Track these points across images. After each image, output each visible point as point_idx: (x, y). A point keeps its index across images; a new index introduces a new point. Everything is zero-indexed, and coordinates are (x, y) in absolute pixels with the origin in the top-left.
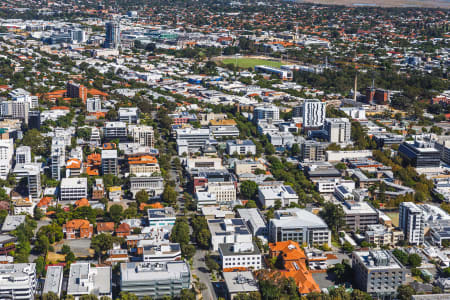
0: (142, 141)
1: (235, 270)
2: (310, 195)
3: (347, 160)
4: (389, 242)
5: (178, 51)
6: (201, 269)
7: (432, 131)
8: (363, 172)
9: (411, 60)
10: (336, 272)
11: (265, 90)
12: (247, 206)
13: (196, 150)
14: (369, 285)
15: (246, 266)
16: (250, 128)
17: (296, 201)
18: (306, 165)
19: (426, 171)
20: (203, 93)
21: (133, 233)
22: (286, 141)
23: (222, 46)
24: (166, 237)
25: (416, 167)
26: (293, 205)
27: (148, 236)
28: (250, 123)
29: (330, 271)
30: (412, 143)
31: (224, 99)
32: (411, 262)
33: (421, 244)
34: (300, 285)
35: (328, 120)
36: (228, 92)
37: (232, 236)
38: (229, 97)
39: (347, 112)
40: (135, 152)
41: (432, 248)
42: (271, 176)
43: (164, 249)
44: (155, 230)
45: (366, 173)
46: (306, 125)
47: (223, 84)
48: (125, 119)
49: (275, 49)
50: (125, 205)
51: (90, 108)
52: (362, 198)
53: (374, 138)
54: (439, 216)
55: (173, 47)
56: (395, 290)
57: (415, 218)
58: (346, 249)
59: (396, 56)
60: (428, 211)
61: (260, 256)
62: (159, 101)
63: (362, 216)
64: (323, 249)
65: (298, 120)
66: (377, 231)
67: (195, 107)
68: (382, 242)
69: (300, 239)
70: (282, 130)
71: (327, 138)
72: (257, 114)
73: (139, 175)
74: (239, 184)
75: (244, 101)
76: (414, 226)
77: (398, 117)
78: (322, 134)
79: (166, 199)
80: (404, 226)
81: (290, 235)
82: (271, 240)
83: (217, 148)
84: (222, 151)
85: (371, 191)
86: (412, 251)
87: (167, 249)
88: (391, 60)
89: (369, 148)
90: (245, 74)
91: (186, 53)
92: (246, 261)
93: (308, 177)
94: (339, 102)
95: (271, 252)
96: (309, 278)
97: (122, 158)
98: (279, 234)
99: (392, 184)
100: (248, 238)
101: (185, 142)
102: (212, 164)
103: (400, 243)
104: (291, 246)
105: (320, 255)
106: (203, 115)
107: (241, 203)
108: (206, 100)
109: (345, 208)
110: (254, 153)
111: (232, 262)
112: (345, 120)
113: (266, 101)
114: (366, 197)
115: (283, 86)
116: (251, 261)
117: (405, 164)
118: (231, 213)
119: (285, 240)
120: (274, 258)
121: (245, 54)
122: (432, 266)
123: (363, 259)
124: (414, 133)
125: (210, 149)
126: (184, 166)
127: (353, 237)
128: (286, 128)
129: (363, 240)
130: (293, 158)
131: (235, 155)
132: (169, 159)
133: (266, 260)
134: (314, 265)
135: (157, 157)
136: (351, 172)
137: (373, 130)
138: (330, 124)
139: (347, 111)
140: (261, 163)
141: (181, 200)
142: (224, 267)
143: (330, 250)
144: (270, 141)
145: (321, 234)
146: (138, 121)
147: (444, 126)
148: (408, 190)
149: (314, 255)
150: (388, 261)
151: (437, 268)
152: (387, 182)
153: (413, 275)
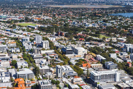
1: (2, 88)
2: (33, 64)
3: (47, 53)
4: (52, 77)
5: (6, 21)
7: (74, 44)
9: (74, 23)
10: (33, 87)
11: (29, 33)
12: (12, 68)
13: (2, 51)
18: (33, 55)
19: (68, 56)
20: (10, 34)
22: (29, 48)
23: (19, 20)
25: (66, 54)
26: (26, 67)
28: (21, 43)
30: (65, 47)
31: (15, 36)
33: (62, 77)
36: (17, 34)
37: (4, 78)
38: (17, 35)
39: (50, 39)
41: (64, 79)
42: (22, 59)
45: (51, 57)
46: (36, 43)
47: (16, 31)
49: (35, 20)
53: (56, 46)
54: (69, 69)
55: (4, 20)
57: (59, 70)
59: (70, 22)
60: (66, 68)
61: (11, 83)
63: (45, 70)
64: (32, 80)
65: (35, 41)
66: (49, 74)
67: (6, 38)
68: (50, 77)
69: (25, 77)
70: (29, 44)
71: (42, 47)
72: (23, 40)
74: (11, 61)
75: (21, 36)
76: (59, 72)
77: (65, 40)
78: (40, 46)
80: (57, 72)
81: (22, 76)
83: (7, 50)
84: (9, 51)
85: (51, 62)
86: (58, 80)
88: (69, 23)
89: (54, 49)
90: (24, 28)
91: (8, 22)
92: (6, 85)
93: (33, 58)
94: (49, 36)
95: (15, 82)
98: (19, 76)
100: (9, 78)
102: (5, 55)
103: (55, 77)
104: (21, 80)
105: (29, 82)
106: (7, 41)
107: (11, 67)
108: (10, 36)
109: (40, 68)
110: (19, 51)
111: (2, 85)
112: (47, 41)
113: (28, 36)
114: (49, 64)
115: (35, 31)
116: (8, 85)
117: (63, 54)
118: (6, 70)
119: (20, 78)
120: (16, 84)
121: (26, 22)
122: (63, 84)
123: (40, 83)
125: (5, 51)
127: (42, 76)
128: (31, 44)
129: (44, 77)
130: (31, 53)
131: (13, 53)
133: (13, 84)
134: (28, 85)
136: (46, 56)
137: (56, 44)
138: (43, 42)
140: (20, 55)
143: (34, 80)
144: (25, 48)
145: (31, 76)
147: (78, 42)
148: (61, 61)
149: (28, 82)
150: (47, 83)
151: (65, 84)
152: (56, 59)
153: (57, 87)
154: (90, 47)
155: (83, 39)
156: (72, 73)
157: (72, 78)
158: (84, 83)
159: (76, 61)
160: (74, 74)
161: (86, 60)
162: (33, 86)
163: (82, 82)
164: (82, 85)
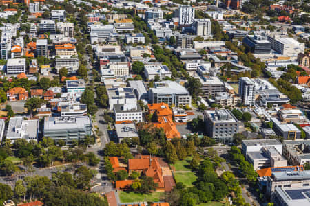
0: (66, 33)
1: (124, 122)
2: (180, 72)
3: (208, 48)
4: (231, 104)
6: (101, 122)
7: (268, 28)
8: (217, 56)
10: (193, 124)
12: (135, 79)
13: (104, 40)
14: (214, 133)
15: (132, 120)
16: (142, 24)
17: (170, 76)
19: (261, 56)
21: (55, 97)
22: (166, 34)
24: (78, 100)
25: (254, 52)
26: (167, 79)
27: (65, 99)
28: (143, 22)
29: (189, 123)
30: (252, 36)
31: (126, 5)
32: (245, 118)
33: (253, 105)
34: (167, 133)
35: (196, 20)
38: (130, 4)
40: (60, 41)
41: (260, 109)
42: (154, 58)
43: (75, 108)
44: (71, 95)
45: (219, 57)
46: (181, 23)
48: (56, 18)
50: (51, 77)
51: (31, 10)
52: (215, 74)
53: (227, 33)
54: (267, 87)
56: (232, 137)
57: (249, 88)
58: (201, 109)
60: (259, 83)
62: (80, 5)
63: (213, 86)
64: (185, 108)
65: (176, 20)
66: (223, 96)
67: (105, 10)
68: (226, 104)
69: (170, 101)
70: (164, 26)
71: (195, 32)
72: (148, 15)
73: (62, 57)
74: (131, 64)
75: (140, 6)
76: (248, 93)
77: (245, 19)
78: (191, 30)
79: (80, 74)
80: (242, 94)
81: (163, 99)
82: (150, 103)
83: (118, 38)
84: (122, 41)
85: (222, 69)
86: (246, 110)
87: (77, 108)
89: (224, 40)
92: (132, 116)
93: (180, 59)
94: (206, 7)
95: (149, 110)
96: (174, 128)
97: (51, 45)
98: (156, 98)
99: (237, 65)
100: (134, 101)
101: (96, 34)
102: (114, 50)
103: (238, 105)
104: (163, 107)
105: (183, 112)
106: (110, 16)
107: (132, 76)
108: (113, 5)
109: (202, 81)
110: (144, 42)
111: (122, 117)
112: (208, 20)
113: (155, 6)
114: (218, 74)
116: (135, 116)
117: (246, 51)
118: (124, 83)
119: (160, 102)
120: (151, 114)
122: (259, 120)
123: (210, 116)
124: (255, 29)
125: (112, 39)
126: (94, 51)
127: (207, 101)
128: (167, 25)
129: (213, 102)
130: (170, 46)
131: (130, 44)
132: (84, 46)
133: (145, 116)
134: (179, 119)
135: (75, 44)
136: (209, 56)
137: (227, 27)
138: (197, 22)
139: (210, 14)
140: (148, 49)
141: (91, 75)
142: (117, 120)
143: (191, 109)
144: (155, 34)
145: (184, 98)
146: (65, 19)
147: (277, 25)
148: (247, 68)
149: (179, 113)
150: (227, 117)
151: (262, 122)
152: (233, 64)
153: (246, 126)
154: (306, 37)
155: (287, 18)
156: (277, 96)
157: (278, 109)
158: (307, 120)
159: (280, 69)
160: (282, 99)
161: (304, 69)
162: (191, 122)
163: (302, 118)
164: (305, 126)
